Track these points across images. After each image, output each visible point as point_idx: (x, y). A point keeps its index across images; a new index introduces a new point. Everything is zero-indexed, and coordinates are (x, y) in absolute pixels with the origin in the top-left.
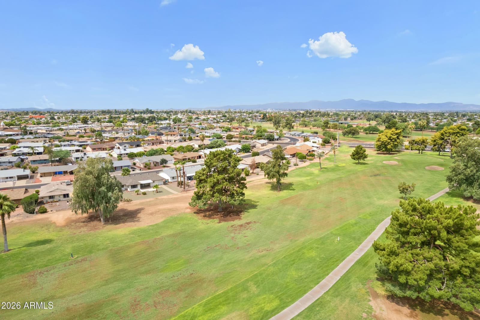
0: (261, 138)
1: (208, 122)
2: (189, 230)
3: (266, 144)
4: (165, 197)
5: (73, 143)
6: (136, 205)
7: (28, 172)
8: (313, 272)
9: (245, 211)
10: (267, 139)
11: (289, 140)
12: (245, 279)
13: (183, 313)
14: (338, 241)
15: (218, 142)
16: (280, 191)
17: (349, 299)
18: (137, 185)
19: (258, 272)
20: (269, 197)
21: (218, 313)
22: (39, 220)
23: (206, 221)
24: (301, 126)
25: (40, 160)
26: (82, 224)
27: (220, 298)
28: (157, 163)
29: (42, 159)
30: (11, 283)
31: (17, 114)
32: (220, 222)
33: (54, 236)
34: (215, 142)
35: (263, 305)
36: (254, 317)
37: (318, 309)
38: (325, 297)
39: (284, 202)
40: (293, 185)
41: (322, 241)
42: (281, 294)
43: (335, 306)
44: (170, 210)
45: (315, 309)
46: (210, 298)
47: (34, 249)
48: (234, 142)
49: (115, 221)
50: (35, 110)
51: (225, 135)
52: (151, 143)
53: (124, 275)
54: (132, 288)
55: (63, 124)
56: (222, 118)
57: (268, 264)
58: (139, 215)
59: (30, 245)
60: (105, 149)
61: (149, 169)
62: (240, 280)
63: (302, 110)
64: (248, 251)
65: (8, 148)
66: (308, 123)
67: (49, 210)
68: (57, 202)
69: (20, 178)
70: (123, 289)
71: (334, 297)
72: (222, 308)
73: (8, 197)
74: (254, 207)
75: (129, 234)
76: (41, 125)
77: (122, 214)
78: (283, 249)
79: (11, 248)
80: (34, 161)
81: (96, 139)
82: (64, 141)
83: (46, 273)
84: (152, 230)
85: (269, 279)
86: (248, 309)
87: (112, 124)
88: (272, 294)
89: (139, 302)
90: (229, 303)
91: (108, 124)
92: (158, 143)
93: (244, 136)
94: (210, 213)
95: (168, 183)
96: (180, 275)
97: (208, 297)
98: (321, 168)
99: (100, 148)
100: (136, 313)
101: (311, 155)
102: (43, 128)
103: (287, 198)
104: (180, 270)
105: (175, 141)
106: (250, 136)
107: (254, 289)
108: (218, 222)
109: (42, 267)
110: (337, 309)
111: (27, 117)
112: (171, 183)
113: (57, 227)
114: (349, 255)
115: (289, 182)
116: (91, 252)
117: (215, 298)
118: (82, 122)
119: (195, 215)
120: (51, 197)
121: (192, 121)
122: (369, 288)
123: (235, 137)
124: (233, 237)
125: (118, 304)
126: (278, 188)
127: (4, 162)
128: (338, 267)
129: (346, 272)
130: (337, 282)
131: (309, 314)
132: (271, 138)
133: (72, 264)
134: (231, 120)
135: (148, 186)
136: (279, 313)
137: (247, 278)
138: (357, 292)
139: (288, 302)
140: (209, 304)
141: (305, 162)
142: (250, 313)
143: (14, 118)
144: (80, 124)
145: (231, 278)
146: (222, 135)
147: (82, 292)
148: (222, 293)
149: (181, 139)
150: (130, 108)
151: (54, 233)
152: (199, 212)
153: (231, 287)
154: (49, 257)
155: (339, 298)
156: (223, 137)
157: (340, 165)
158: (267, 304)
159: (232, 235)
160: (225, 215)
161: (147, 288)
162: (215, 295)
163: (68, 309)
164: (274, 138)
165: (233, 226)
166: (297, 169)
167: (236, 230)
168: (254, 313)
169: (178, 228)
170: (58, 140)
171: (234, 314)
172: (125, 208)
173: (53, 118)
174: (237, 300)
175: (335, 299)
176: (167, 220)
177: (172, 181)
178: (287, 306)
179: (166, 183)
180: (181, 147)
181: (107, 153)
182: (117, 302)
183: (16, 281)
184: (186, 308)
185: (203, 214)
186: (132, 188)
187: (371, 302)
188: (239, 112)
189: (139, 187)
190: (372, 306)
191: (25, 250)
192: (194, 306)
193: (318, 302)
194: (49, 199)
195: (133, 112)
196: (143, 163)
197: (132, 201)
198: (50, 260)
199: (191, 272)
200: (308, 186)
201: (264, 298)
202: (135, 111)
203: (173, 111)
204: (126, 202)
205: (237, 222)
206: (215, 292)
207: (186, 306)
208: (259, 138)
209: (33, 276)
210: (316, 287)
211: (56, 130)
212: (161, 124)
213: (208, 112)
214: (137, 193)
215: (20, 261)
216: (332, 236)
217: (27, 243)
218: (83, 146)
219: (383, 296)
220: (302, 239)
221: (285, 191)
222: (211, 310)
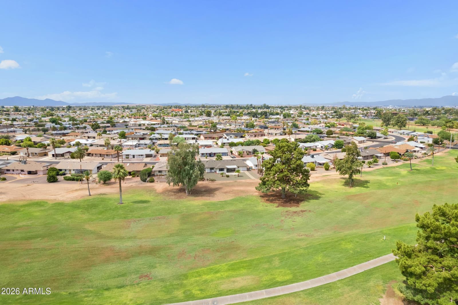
0: (362, 135)
1: (317, 118)
2: (248, 209)
3: (365, 141)
4: (243, 181)
5: (193, 132)
6: (217, 184)
7: (153, 152)
8: (339, 261)
9: (307, 201)
10: (369, 136)
11: (394, 138)
12: (274, 254)
13: (211, 267)
14: (383, 239)
15: (313, 137)
16: (352, 187)
17: (360, 290)
18: (224, 169)
19: (288, 251)
20: (336, 192)
21: (237, 273)
22: (147, 187)
23: (266, 204)
24: (417, 124)
25: (165, 144)
26: (173, 193)
27: (246, 263)
28: (250, 152)
29: (166, 143)
30: (117, 224)
31: (165, 108)
32: (278, 207)
33: (152, 199)
34: (310, 136)
35: (276, 276)
36: (264, 283)
37: (323, 291)
38: (337, 283)
39: (349, 198)
40: (369, 182)
41: (366, 237)
42: (297, 272)
43: (341, 293)
44: (242, 191)
45: (322, 290)
46: (237, 261)
47: (136, 205)
48: (332, 138)
49: (196, 194)
50: (177, 105)
51: (325, 130)
52: (254, 135)
53: (184, 233)
54: (186, 242)
55: (191, 117)
56: (333, 114)
57: (301, 246)
58: (216, 192)
59: (136, 202)
60: (214, 138)
61: (242, 157)
62: (269, 254)
63: (429, 107)
64: (288, 234)
65: (149, 134)
66: (427, 121)
67: (156, 181)
68: (164, 175)
69: (148, 156)
70: (179, 242)
71: (346, 285)
72: (242, 270)
73: (123, 166)
74: (317, 198)
75: (202, 205)
76: (177, 117)
77: (204, 190)
78: (322, 237)
79: (124, 202)
80: (160, 144)
81: (211, 129)
82: (187, 130)
83: (137, 222)
84: (220, 204)
85: (295, 258)
86: (262, 276)
87: (229, 117)
88: (290, 270)
89: (185, 252)
90: (250, 269)
91: (227, 117)
92: (260, 136)
93: (344, 132)
94: (274, 198)
95: (252, 170)
96: (223, 241)
97: (236, 260)
98: (412, 170)
99: (210, 137)
100: (180, 259)
101: (408, 155)
102: (177, 119)
103: (355, 194)
104: (225, 237)
105: (276, 134)
106: (351, 133)
107: (276, 262)
108: (277, 206)
109: (137, 218)
110: (342, 295)
111: (170, 110)
112: (254, 170)
113: (156, 193)
114: (388, 254)
115: (366, 180)
116: (170, 213)
117: (241, 262)
118: (206, 115)
119: (260, 198)
120: (160, 172)
121: (301, 116)
122: (389, 287)
123: (335, 133)
124: (282, 220)
125: (171, 250)
126: (350, 184)
127: (142, 144)
128: (368, 262)
129: (373, 268)
130: (357, 274)
131: (313, 292)
132: (372, 135)
133: (155, 219)
134: (340, 116)
135: (233, 170)
136: (287, 285)
137: (276, 254)
138: (373, 287)
139: (300, 279)
140: (234, 265)
141: (397, 162)
142: (262, 279)
143: (161, 111)
144: (205, 117)
145: (262, 251)
146: (323, 130)
147: (153, 238)
148: (249, 260)
149: (282, 133)
150: (250, 104)
151: (153, 197)
152: (264, 196)
153: (259, 257)
154: (144, 212)
155: (350, 287)
156: (324, 132)
157: (437, 168)
158: (281, 276)
159: (283, 218)
160: (286, 202)
161: (195, 245)
162: (242, 260)
163: (140, 247)
164: (376, 136)
165: (287, 211)
166: (384, 168)
167: (288, 215)
168: (265, 280)
169: (241, 206)
170: (183, 129)
171: (249, 277)
172: (208, 185)
173: (187, 112)
174: (258, 268)
175: (346, 287)
176: (235, 199)
177: (255, 169)
178: (297, 282)
179: (249, 169)
180: (276, 139)
181: (213, 142)
182: (171, 249)
183: (120, 223)
184: (216, 264)
185: (267, 198)
186: (219, 171)
187: (382, 299)
188: (354, 109)
189: (225, 170)
190: (380, 302)
191: (131, 205)
192: (222, 264)
193: (327, 285)
194: (159, 172)
195: (252, 107)
196: (237, 152)
197: (215, 181)
198: (143, 214)
199: (233, 240)
200: (385, 185)
201: (281, 272)
202: (253, 106)
203: (288, 106)
204: (211, 181)
205: (294, 209)
206: (243, 258)
207: (216, 263)
208: (361, 135)
209: (130, 222)
210: (334, 273)
211: (185, 122)
212: (271, 119)
213: (322, 108)
214: (222, 175)
215: (126, 211)
216: (380, 234)
217: (134, 201)
218: (199, 135)
219: (400, 298)
220: (347, 232)
221: (357, 188)
222: (233, 270)
